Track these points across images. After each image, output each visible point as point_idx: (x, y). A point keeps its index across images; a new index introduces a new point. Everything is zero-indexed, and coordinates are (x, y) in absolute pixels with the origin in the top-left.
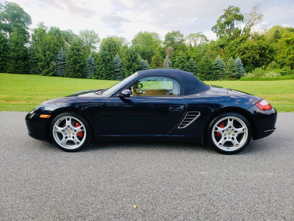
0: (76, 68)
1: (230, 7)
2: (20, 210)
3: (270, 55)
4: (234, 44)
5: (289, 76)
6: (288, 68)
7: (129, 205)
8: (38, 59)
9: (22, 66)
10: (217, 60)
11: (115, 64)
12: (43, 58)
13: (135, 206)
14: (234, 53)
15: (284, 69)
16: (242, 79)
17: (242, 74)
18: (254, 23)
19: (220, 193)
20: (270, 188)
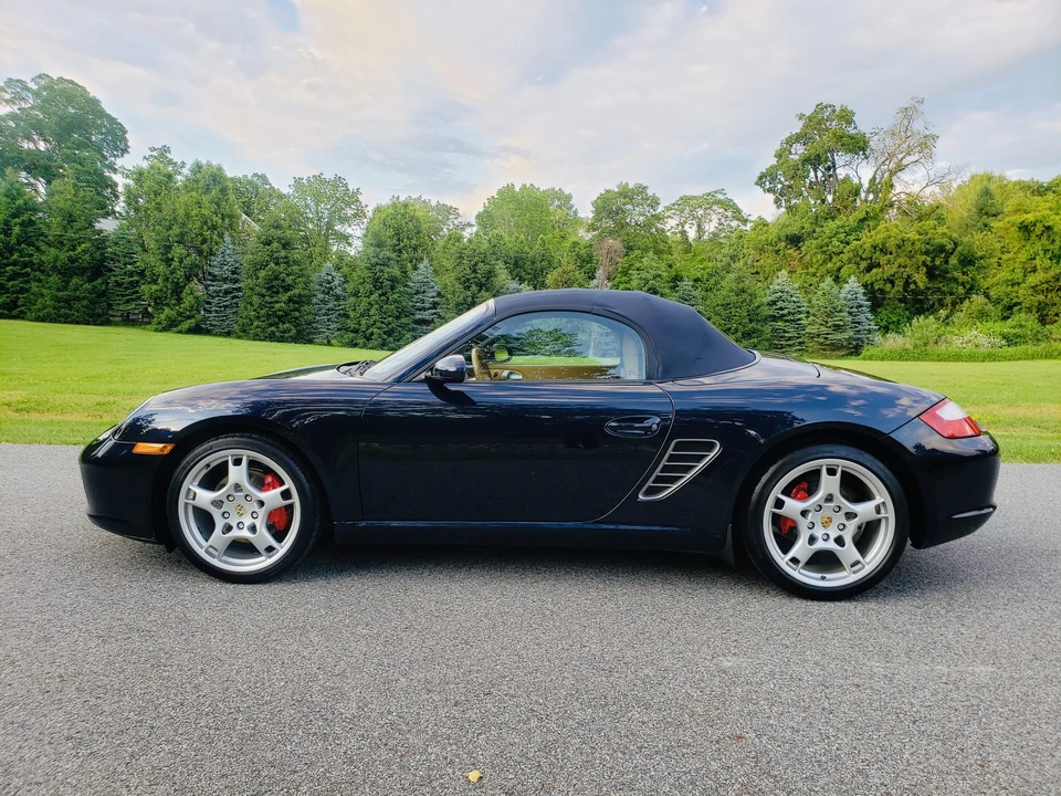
0: (277, 306)
1: (821, 108)
2: (38, 784)
3: (964, 273)
4: (837, 233)
5: (1034, 348)
6: (1030, 321)
7: (450, 771)
8: (142, 273)
9: (84, 298)
10: (777, 287)
11: (416, 294)
12: (161, 269)
13: (474, 776)
14: (839, 264)
15: (1014, 323)
16: (868, 354)
17: (867, 338)
18: (905, 162)
19: (797, 731)
20: (984, 720)
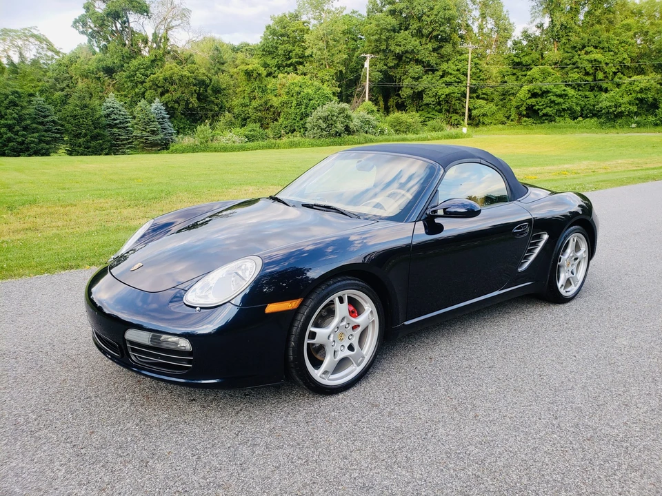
3: (217, 98)
4: (139, 68)
5: (262, 143)
6: (257, 127)
10: (109, 105)
14: (143, 89)
16: (173, 148)
17: (171, 138)
18: (172, 24)
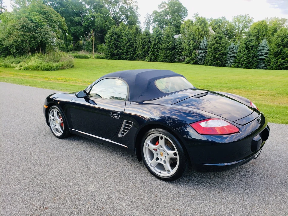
0: (216, 56)
8: (183, 49)
9: (170, 56)
11: (260, 50)
